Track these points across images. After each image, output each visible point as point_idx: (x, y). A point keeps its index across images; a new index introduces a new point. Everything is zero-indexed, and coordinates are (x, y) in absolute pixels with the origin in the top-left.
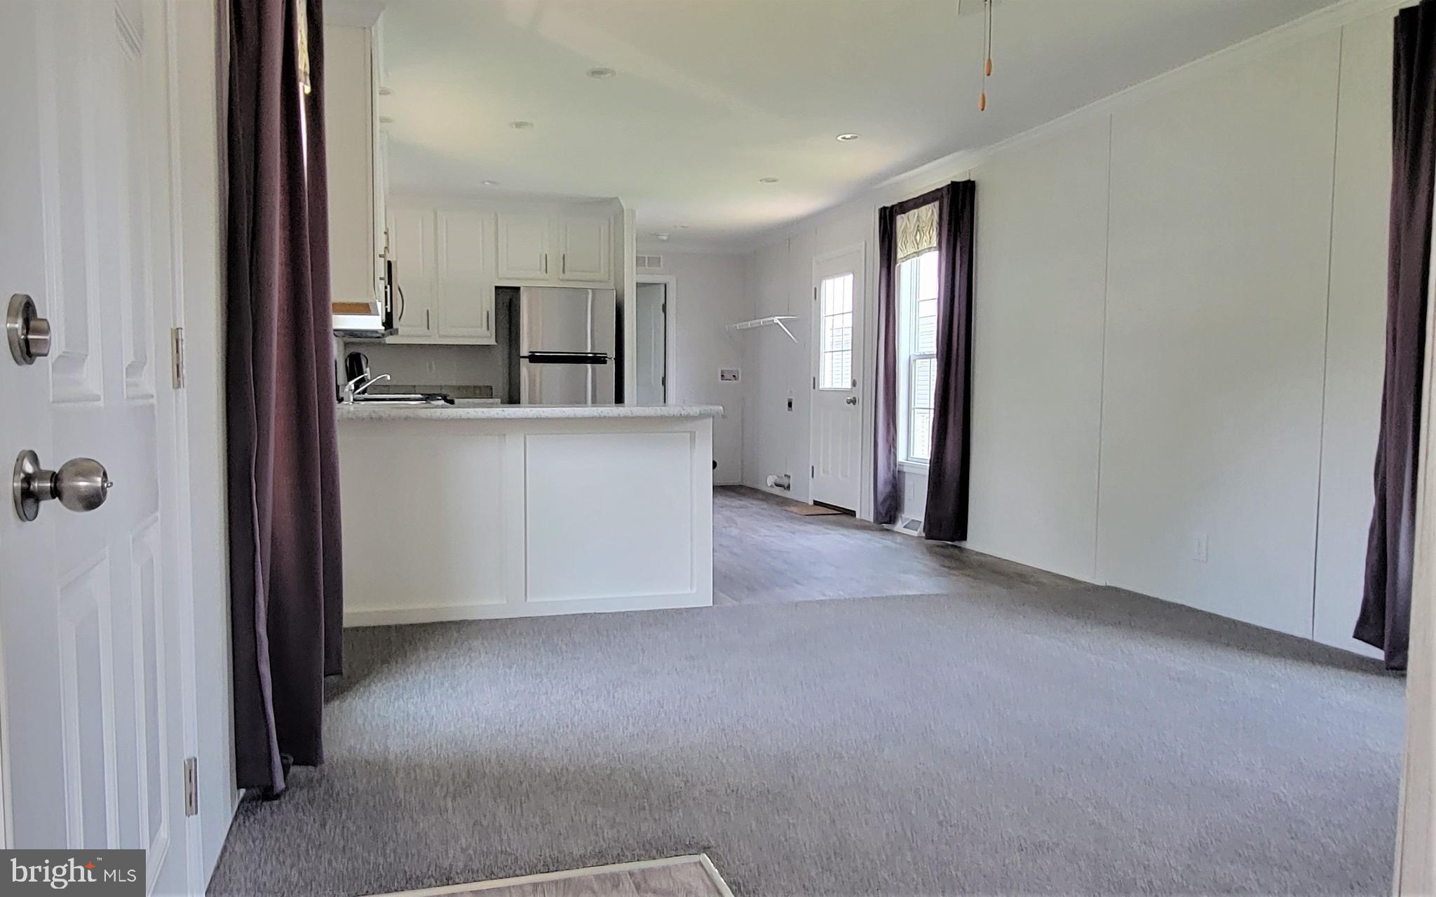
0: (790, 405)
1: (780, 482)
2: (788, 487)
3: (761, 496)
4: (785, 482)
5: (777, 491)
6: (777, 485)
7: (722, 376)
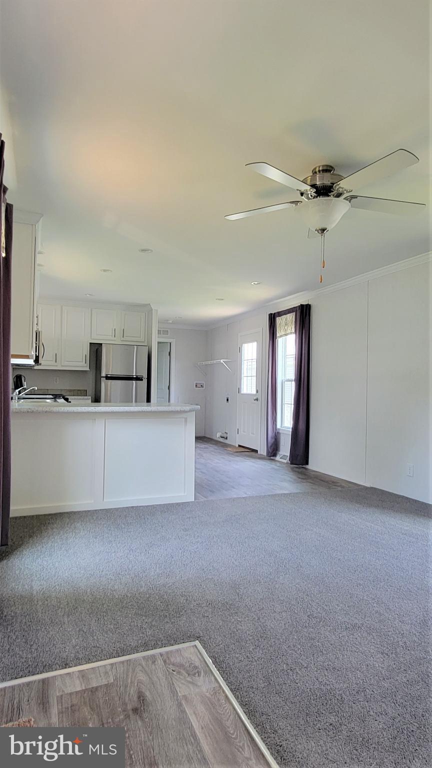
0: (228, 400)
1: (223, 436)
2: (227, 438)
3: (214, 442)
4: (225, 435)
5: (222, 440)
6: (222, 437)
7: (196, 386)
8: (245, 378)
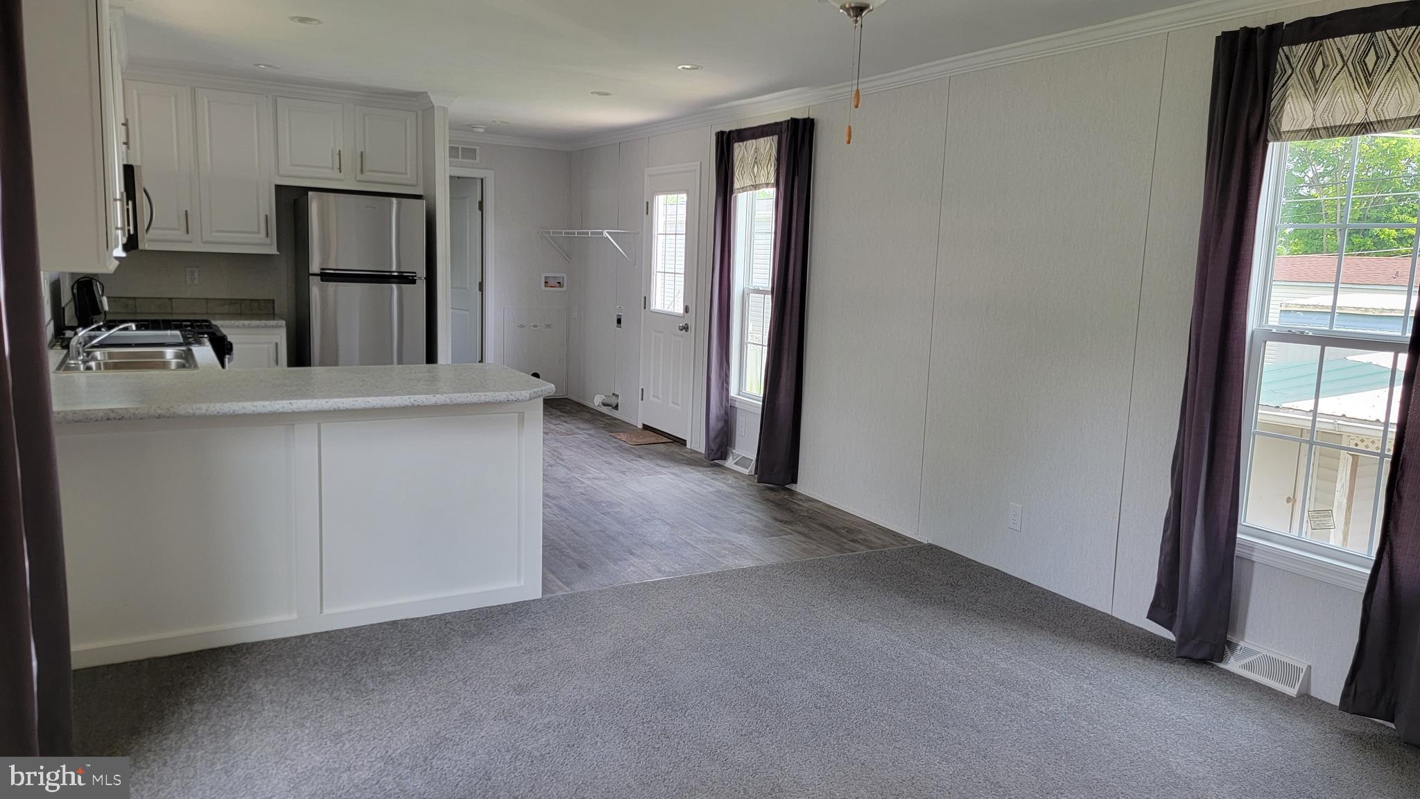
0: (619, 321)
1: (608, 401)
2: (616, 407)
3: (587, 416)
4: (613, 401)
5: (605, 410)
6: (605, 405)
7: (546, 282)
8: (661, 238)
